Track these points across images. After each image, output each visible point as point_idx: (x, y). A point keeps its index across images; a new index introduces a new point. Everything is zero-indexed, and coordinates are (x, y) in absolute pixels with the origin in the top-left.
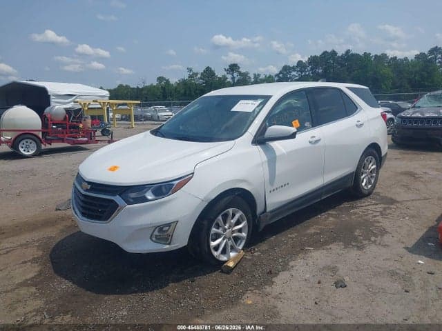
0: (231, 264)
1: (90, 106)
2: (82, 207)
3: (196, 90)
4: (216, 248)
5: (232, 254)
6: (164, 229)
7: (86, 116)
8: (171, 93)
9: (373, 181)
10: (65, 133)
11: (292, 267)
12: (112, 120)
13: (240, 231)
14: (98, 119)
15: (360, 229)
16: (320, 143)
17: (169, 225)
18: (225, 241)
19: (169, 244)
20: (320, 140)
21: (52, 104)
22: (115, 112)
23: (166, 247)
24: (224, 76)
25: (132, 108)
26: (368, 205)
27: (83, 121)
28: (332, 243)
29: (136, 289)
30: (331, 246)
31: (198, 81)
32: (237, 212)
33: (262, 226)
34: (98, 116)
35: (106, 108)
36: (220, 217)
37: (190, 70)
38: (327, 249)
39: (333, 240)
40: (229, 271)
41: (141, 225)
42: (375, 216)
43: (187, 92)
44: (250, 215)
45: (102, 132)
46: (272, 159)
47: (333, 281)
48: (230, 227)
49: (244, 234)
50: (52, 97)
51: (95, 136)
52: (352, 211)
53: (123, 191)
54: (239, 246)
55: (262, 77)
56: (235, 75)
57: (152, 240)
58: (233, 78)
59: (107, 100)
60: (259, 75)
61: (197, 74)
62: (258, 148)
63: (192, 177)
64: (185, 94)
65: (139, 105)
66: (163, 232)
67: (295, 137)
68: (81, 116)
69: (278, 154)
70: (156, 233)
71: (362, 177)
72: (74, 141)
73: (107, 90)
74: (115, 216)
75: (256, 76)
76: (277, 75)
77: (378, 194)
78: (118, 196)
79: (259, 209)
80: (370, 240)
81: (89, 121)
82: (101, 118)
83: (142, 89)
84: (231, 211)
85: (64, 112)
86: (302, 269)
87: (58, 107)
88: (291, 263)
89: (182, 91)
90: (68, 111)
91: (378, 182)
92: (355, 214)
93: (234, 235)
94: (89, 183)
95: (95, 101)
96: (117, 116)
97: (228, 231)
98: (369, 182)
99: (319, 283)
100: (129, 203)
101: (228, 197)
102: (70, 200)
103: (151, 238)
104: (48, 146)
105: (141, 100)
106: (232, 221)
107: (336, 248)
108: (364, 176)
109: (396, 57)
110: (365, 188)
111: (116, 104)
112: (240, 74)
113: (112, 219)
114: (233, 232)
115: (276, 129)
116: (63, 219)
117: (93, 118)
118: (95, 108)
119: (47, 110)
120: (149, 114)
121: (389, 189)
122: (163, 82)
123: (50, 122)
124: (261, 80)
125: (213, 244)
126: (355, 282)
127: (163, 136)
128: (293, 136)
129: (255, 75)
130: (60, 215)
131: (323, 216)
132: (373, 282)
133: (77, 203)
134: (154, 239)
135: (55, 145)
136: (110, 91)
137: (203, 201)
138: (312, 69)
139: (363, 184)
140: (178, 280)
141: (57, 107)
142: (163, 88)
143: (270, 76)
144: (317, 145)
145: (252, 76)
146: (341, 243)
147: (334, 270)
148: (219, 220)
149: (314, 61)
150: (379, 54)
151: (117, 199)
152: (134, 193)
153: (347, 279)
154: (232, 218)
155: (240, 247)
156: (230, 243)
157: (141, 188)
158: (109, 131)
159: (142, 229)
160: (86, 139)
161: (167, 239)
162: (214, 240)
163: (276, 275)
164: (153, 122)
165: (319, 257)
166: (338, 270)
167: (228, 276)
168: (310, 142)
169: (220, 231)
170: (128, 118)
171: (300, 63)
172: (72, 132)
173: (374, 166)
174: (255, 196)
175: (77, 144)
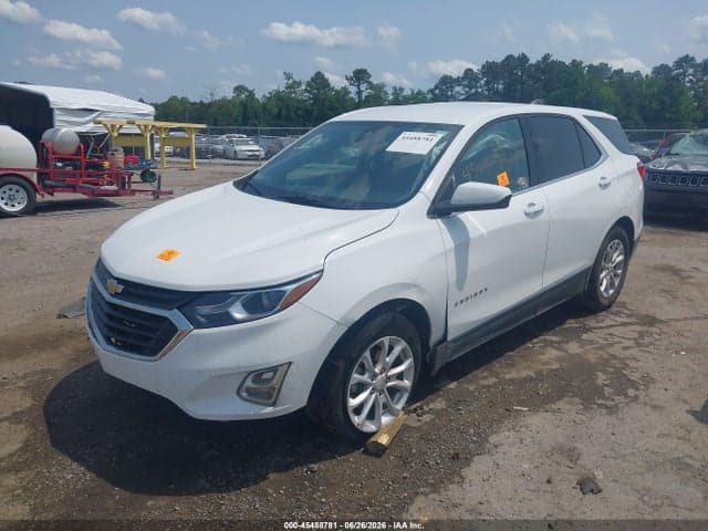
0: (384, 440)
1: (122, 131)
2: (106, 325)
3: (298, 109)
4: (358, 410)
5: (385, 419)
6: (265, 376)
7: (114, 148)
8: (256, 113)
9: (616, 283)
10: (78, 176)
11: (496, 447)
12: (158, 154)
13: (400, 376)
14: (134, 152)
15: (605, 372)
16: (542, 217)
17: (274, 369)
18: (373, 396)
19: (274, 404)
20: (542, 210)
21: (57, 124)
22: (164, 142)
23: (268, 411)
24: (345, 90)
25: (193, 136)
26: (611, 326)
27: (110, 157)
28: (560, 399)
29: (208, 486)
30: (560, 404)
31: (302, 94)
32: (398, 342)
33: (438, 365)
34: (136, 149)
35: (149, 135)
36: (367, 354)
37: (288, 76)
38: (553, 411)
39: (561, 394)
40: (379, 451)
41: (222, 369)
42: (627, 348)
43: (283, 112)
44: (419, 347)
45: (143, 175)
46: (462, 246)
47: (574, 480)
48: (384, 370)
49: (407, 383)
50: (56, 112)
51: (130, 182)
52: (584, 336)
53: (187, 300)
54: (396, 403)
55: (407, 92)
56: (363, 87)
57: (241, 397)
58: (359, 93)
59: (151, 121)
60: (401, 89)
61: (299, 84)
62: (438, 223)
63: (319, 278)
64: (279, 116)
65: (203, 131)
66: (262, 382)
67: (507, 206)
68: (107, 147)
69: (472, 235)
70: (249, 383)
71: (602, 276)
72: (93, 191)
73: (151, 104)
74: (171, 348)
75: (398, 91)
76: (431, 91)
77: (624, 305)
78: (176, 310)
79: (435, 336)
80: (626, 395)
81: (120, 156)
82: (140, 151)
83: (210, 105)
84: (386, 340)
85: (77, 138)
86: (514, 451)
87: (66, 131)
88: (493, 439)
89: (276, 111)
90: (84, 138)
91: (625, 285)
92: (591, 342)
93: (389, 384)
94: (121, 281)
95: (131, 123)
96: (168, 149)
97: (379, 377)
98: (611, 285)
99: (549, 482)
100: (199, 325)
101: (384, 316)
102: (84, 299)
103: (238, 393)
104: (48, 198)
105: (208, 124)
106: (387, 359)
107: (569, 408)
108: (604, 273)
109: (622, 70)
110: (605, 295)
111: (166, 129)
112: (371, 86)
113: (165, 354)
114: (389, 379)
115: (471, 188)
116: (71, 335)
117: (127, 151)
118: (130, 134)
119: (47, 135)
120: (220, 147)
121: (641, 297)
122: (244, 95)
123: (50, 156)
124: (404, 97)
125: (353, 402)
126: (616, 481)
127: (259, 194)
128: (503, 203)
129: (395, 89)
130: (68, 328)
131: (535, 344)
132: (649, 484)
133: (97, 316)
134: (245, 394)
135: (59, 196)
136: (155, 106)
137: (338, 323)
138: (487, 83)
139: (602, 288)
140: (286, 468)
141: (64, 130)
142: (244, 105)
143: (419, 93)
144: (538, 218)
145: (390, 91)
146: (577, 400)
147: (572, 455)
148: (366, 358)
149: (490, 69)
150: (595, 64)
151: (175, 316)
152: (207, 306)
153: (599, 475)
154: (388, 355)
155: (399, 407)
156: (382, 400)
157: (221, 297)
158: (154, 174)
159: (221, 376)
160: (114, 187)
161: (270, 396)
162: (354, 395)
163: (468, 461)
164: (227, 161)
165: (542, 427)
166: (580, 455)
167: (378, 461)
168: (527, 214)
169: (366, 378)
170: (185, 153)
171: (468, 72)
172: (90, 176)
173: (621, 258)
174: (430, 314)
175: (99, 195)
